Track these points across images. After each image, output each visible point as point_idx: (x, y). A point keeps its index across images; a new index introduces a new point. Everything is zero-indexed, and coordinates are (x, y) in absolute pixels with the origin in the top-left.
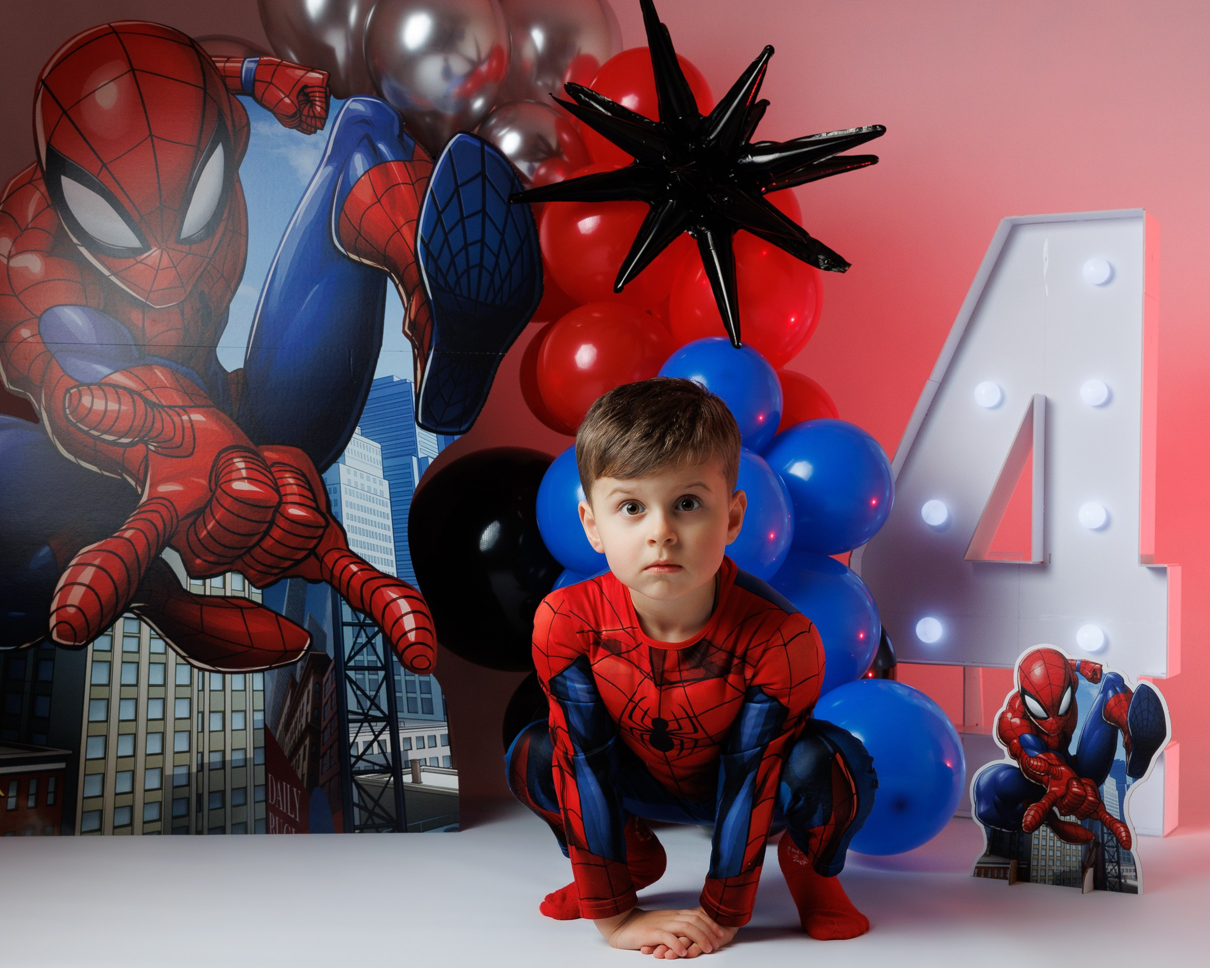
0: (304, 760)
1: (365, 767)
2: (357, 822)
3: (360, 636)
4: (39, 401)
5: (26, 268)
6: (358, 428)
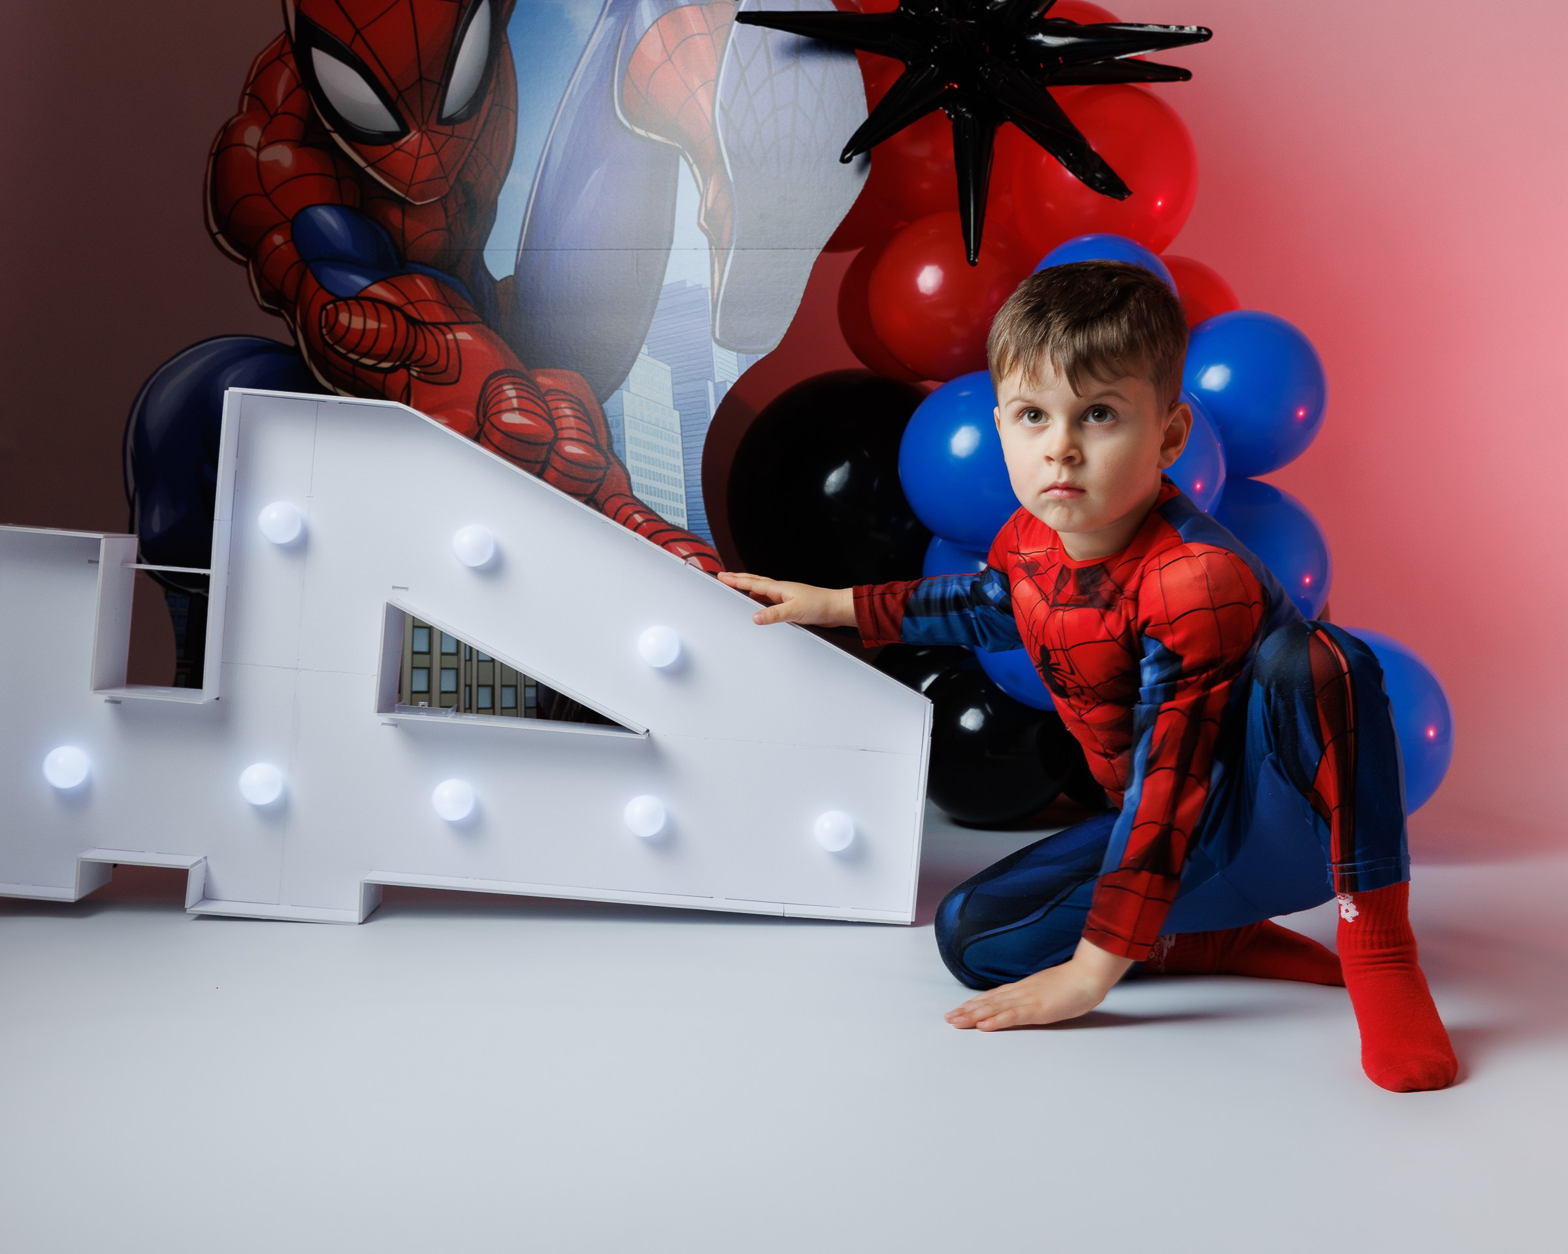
4: (294, 320)
5: (276, 162)
6: (644, 345)
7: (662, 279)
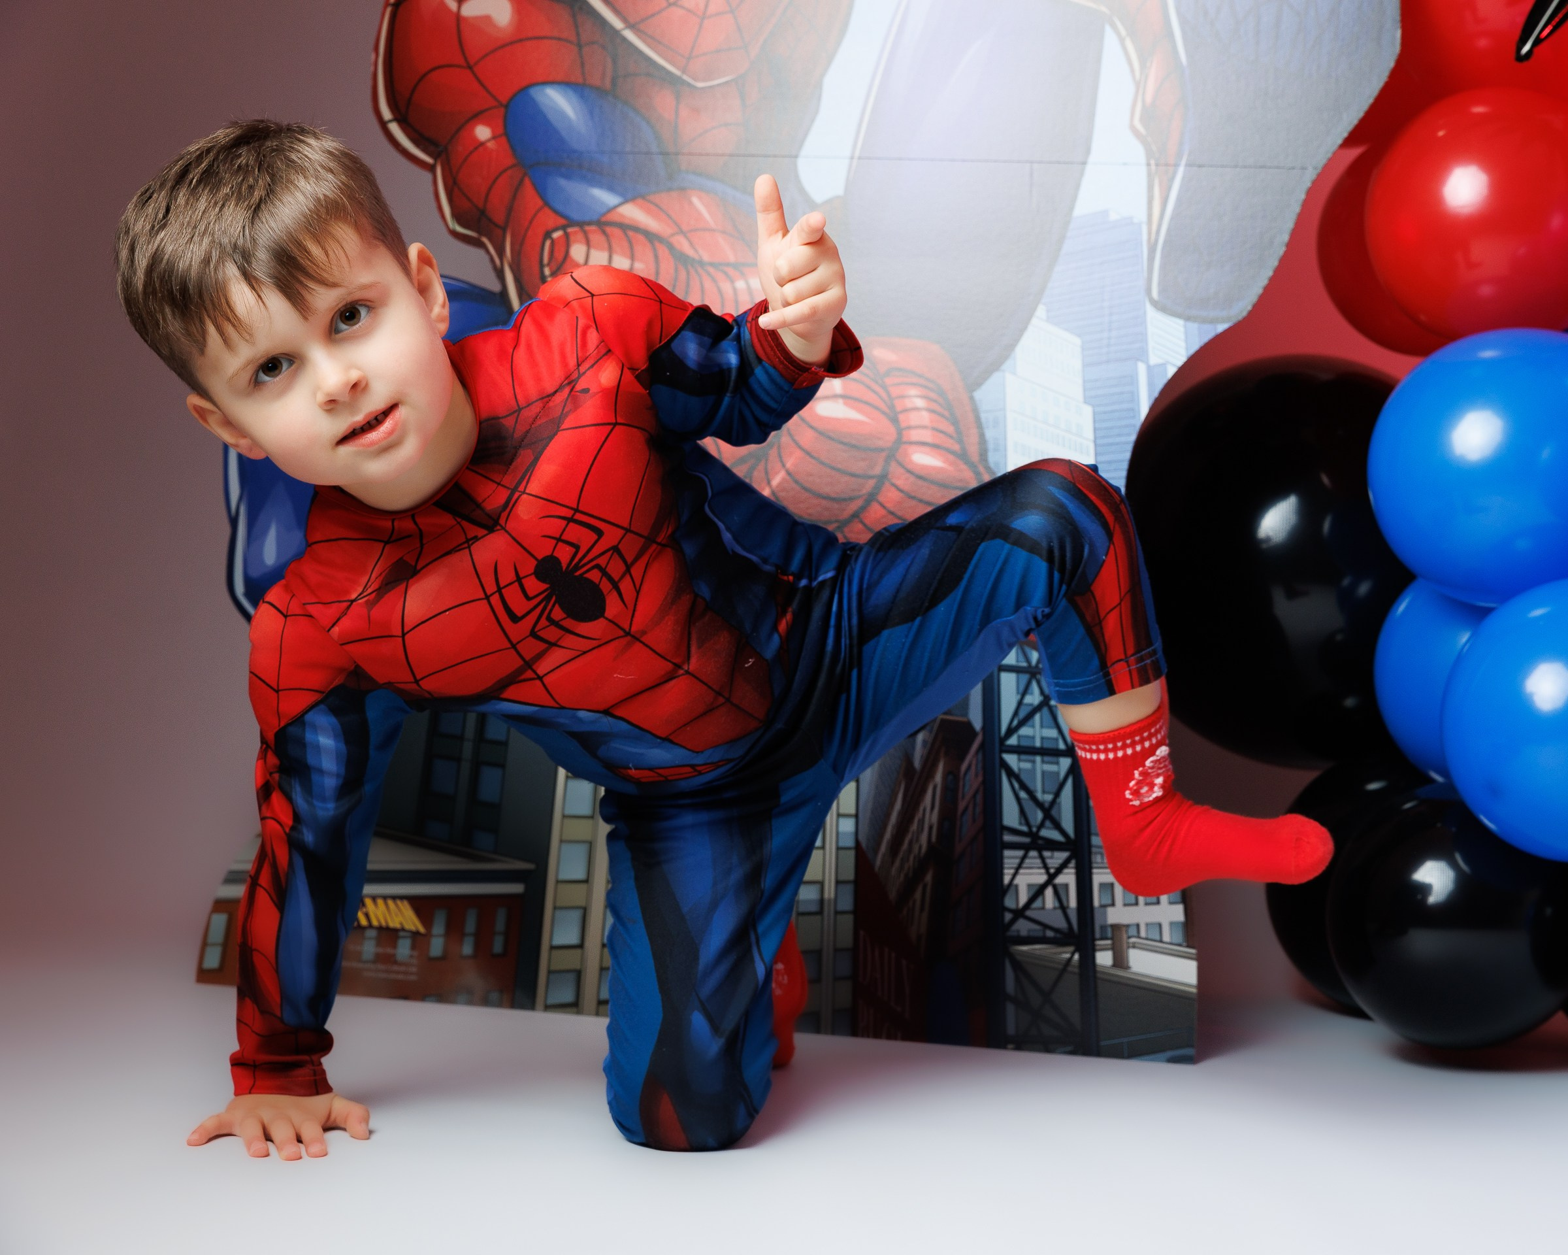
0: (922, 909)
1: (1029, 931)
2: (1011, 1029)
3: (1030, 691)
4: (501, 252)
5: (487, 19)
6: (1041, 306)
7: (1072, 208)
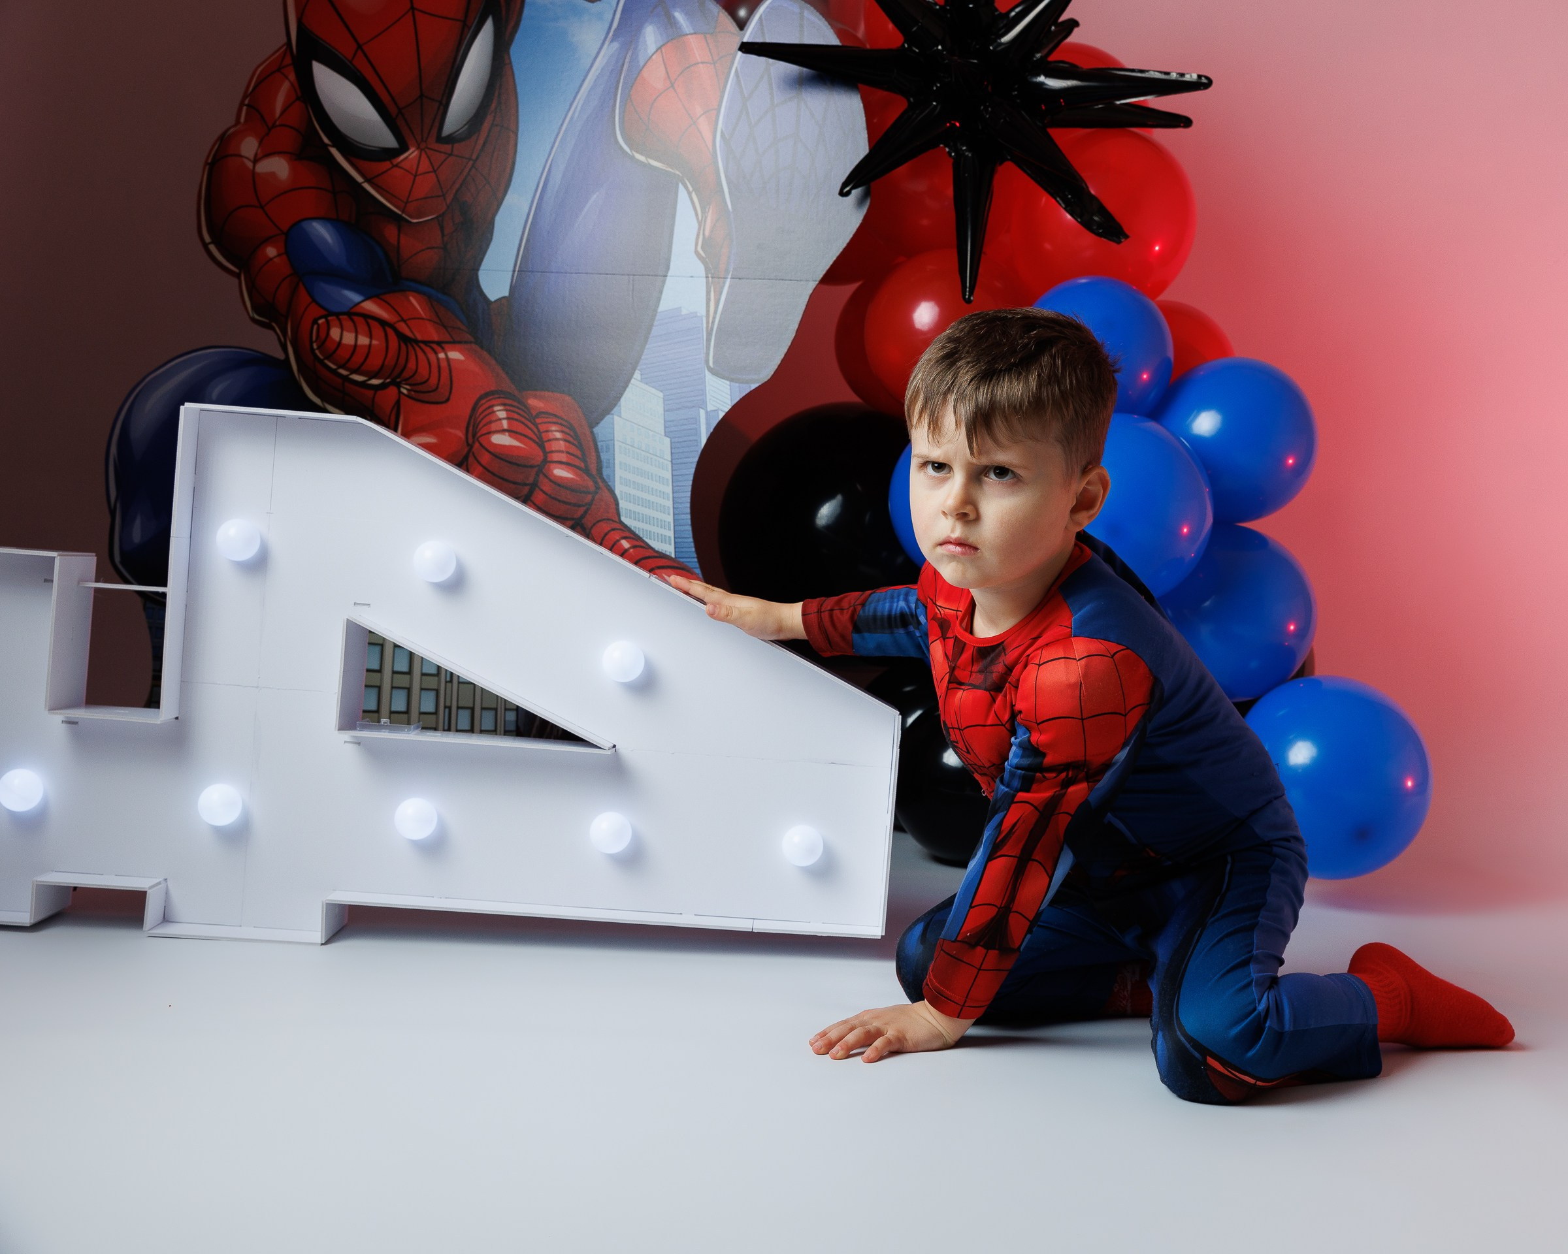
6: (637, 371)
7: (657, 306)
